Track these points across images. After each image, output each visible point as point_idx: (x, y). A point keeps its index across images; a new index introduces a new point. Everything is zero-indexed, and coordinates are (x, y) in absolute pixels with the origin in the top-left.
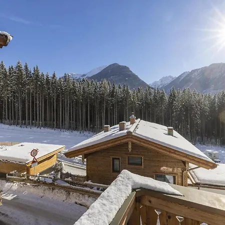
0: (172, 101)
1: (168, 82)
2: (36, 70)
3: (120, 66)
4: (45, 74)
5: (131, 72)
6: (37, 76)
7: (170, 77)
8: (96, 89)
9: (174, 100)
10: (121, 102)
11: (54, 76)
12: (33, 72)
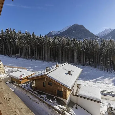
0: (102, 47)
1: (108, 32)
2: (33, 34)
3: (78, 25)
4: (37, 36)
5: (85, 28)
6: (33, 37)
7: (110, 29)
8: (60, 42)
9: (104, 47)
10: (73, 48)
11: (40, 36)
12: (31, 35)
